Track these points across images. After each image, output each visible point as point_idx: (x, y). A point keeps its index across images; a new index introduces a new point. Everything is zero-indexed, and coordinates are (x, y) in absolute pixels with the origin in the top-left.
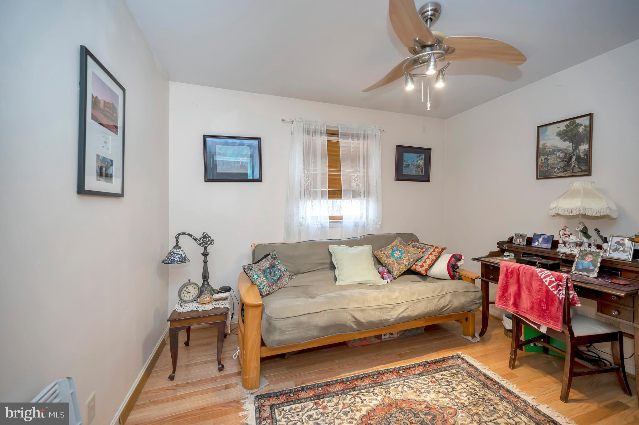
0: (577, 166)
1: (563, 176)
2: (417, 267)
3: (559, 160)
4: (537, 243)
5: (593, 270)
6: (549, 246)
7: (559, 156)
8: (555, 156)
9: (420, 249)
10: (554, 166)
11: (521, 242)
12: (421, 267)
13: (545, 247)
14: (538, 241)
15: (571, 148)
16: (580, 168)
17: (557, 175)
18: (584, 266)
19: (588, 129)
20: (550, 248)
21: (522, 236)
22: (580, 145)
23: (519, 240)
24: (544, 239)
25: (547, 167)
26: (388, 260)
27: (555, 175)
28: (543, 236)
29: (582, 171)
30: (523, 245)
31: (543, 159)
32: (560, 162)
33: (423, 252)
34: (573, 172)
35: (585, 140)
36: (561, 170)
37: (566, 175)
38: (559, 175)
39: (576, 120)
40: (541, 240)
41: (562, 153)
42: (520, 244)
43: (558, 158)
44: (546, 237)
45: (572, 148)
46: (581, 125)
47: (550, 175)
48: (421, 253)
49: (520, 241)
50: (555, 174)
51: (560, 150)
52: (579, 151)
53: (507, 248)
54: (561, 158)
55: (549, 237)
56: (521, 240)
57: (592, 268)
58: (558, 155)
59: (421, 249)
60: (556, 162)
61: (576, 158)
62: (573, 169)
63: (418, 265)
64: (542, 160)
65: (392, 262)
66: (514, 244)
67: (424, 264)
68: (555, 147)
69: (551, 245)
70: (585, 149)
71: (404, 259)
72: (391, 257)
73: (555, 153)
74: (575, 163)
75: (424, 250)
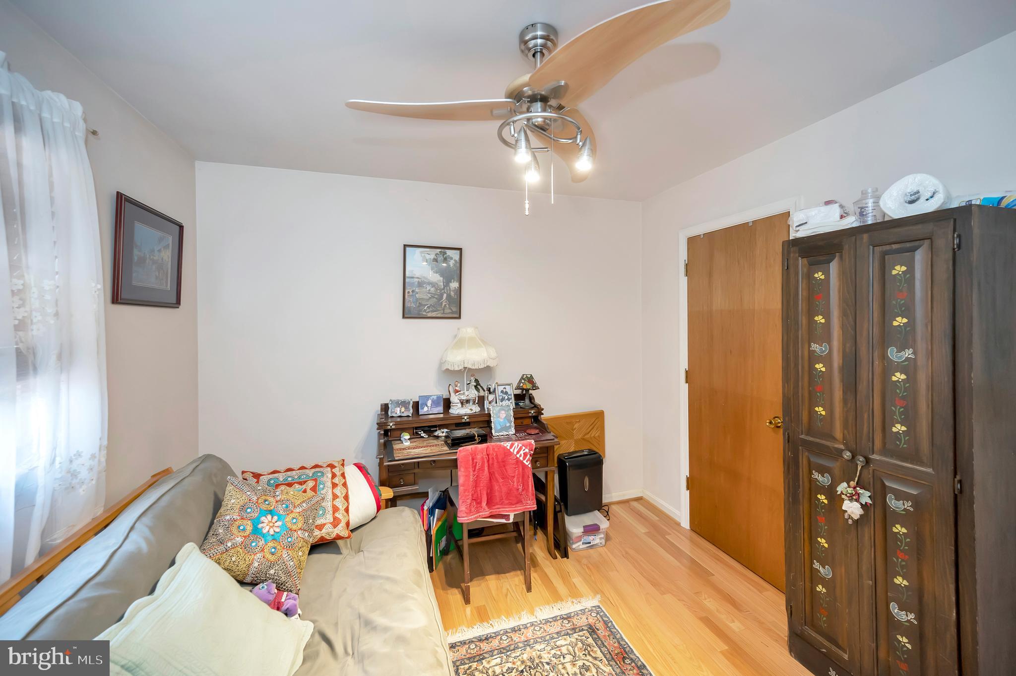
0: (447, 306)
1: (434, 316)
2: (324, 531)
3: (429, 295)
4: (426, 409)
5: (510, 427)
6: (440, 409)
7: (429, 290)
8: (424, 290)
9: (297, 486)
10: (424, 303)
11: (403, 412)
12: (335, 526)
13: (437, 412)
14: (427, 406)
15: (441, 282)
16: (451, 310)
17: (427, 315)
18: (501, 425)
19: (458, 265)
20: (442, 412)
21: (404, 404)
22: (451, 282)
23: (398, 409)
24: (433, 402)
25: (415, 303)
26: (259, 555)
27: (425, 315)
28: (432, 398)
29: (453, 313)
30: (408, 416)
31: (411, 291)
32: (430, 298)
33: (314, 489)
34: (444, 313)
35: (455, 276)
36: (431, 309)
37: (437, 316)
38: (429, 315)
39: (446, 250)
40: (429, 403)
41: (432, 287)
42: (403, 415)
43: (429, 293)
44: (435, 397)
45: (442, 284)
46: (452, 258)
47: (419, 314)
48: (310, 493)
49: (400, 411)
50: (424, 313)
51: (430, 283)
52: (450, 288)
53: (393, 427)
54: (431, 294)
55: (439, 397)
56: (403, 410)
57: (508, 425)
58: (428, 288)
59: (301, 483)
60: (425, 297)
61: (447, 296)
62: (444, 310)
63: (325, 524)
64: (409, 292)
65: (273, 554)
66: (392, 417)
67: (337, 515)
68: (424, 277)
69: (442, 408)
70: (455, 288)
71: (294, 527)
72: (261, 543)
73: (425, 285)
74: (446, 302)
75: (311, 484)
